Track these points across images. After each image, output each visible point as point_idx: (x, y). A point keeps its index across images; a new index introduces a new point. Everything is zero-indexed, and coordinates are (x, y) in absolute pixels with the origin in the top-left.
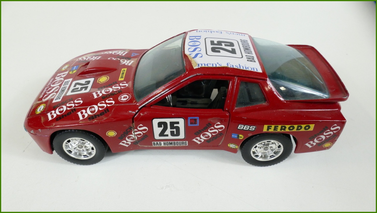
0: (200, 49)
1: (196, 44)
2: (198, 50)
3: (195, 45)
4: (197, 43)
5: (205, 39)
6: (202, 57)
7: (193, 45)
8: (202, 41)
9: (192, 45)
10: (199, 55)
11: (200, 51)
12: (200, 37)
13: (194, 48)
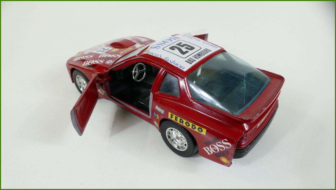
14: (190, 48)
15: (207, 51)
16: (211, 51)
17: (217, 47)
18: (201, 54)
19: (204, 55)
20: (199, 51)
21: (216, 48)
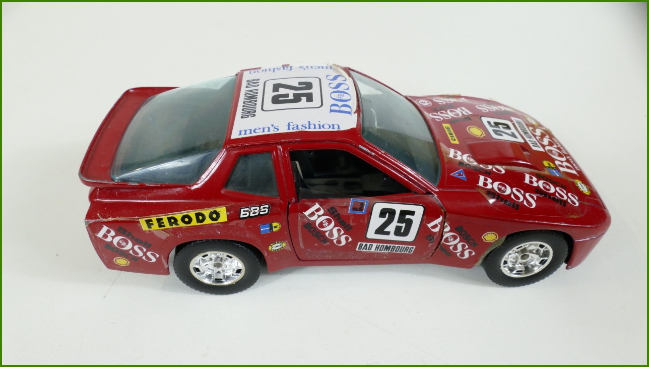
0: (331, 85)
1: (337, 94)
2: (334, 85)
3: (340, 94)
4: (335, 96)
5: (322, 105)
6: (327, 76)
7: (342, 94)
8: (328, 102)
9: (345, 95)
10: (331, 77)
11: (330, 84)
12: (331, 111)
13: (340, 89)
14: (280, 99)
15: (249, 112)
16: (242, 117)
17: (240, 134)
18: (250, 102)
19: (244, 103)
20: (259, 103)
21: (241, 131)
